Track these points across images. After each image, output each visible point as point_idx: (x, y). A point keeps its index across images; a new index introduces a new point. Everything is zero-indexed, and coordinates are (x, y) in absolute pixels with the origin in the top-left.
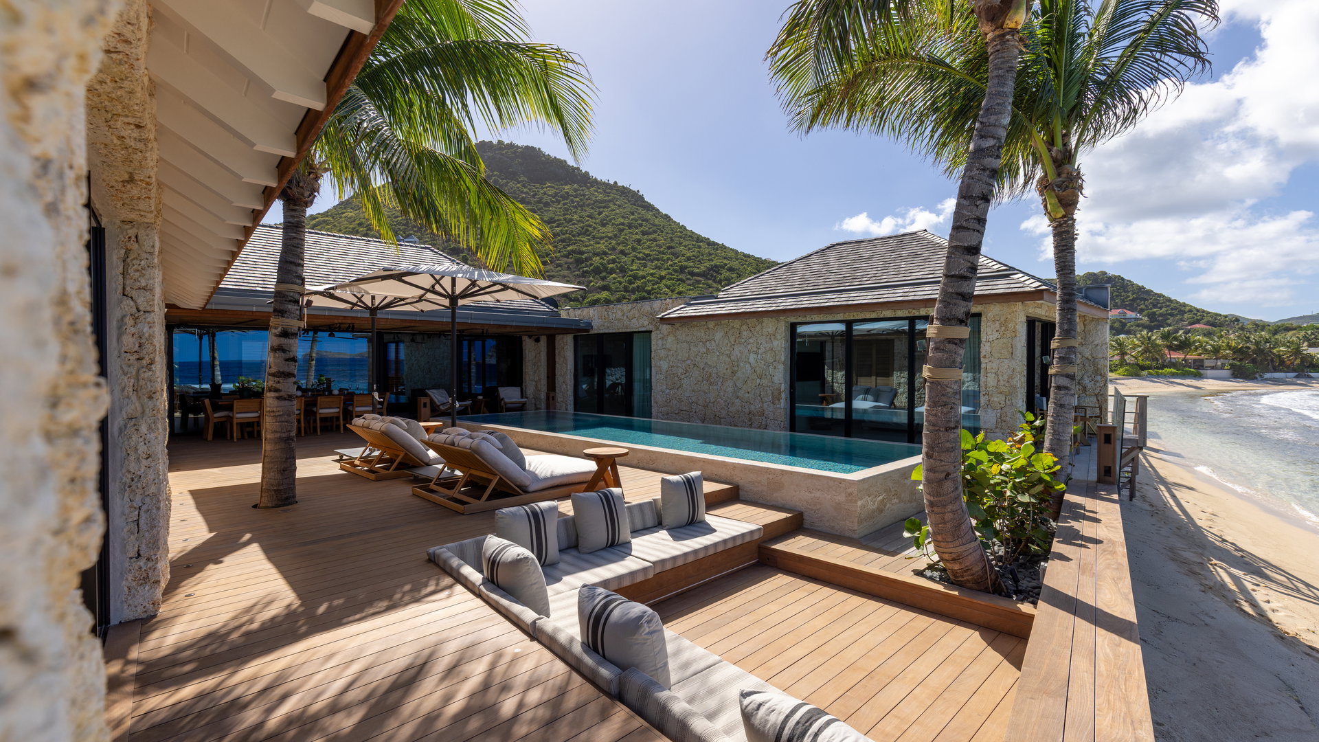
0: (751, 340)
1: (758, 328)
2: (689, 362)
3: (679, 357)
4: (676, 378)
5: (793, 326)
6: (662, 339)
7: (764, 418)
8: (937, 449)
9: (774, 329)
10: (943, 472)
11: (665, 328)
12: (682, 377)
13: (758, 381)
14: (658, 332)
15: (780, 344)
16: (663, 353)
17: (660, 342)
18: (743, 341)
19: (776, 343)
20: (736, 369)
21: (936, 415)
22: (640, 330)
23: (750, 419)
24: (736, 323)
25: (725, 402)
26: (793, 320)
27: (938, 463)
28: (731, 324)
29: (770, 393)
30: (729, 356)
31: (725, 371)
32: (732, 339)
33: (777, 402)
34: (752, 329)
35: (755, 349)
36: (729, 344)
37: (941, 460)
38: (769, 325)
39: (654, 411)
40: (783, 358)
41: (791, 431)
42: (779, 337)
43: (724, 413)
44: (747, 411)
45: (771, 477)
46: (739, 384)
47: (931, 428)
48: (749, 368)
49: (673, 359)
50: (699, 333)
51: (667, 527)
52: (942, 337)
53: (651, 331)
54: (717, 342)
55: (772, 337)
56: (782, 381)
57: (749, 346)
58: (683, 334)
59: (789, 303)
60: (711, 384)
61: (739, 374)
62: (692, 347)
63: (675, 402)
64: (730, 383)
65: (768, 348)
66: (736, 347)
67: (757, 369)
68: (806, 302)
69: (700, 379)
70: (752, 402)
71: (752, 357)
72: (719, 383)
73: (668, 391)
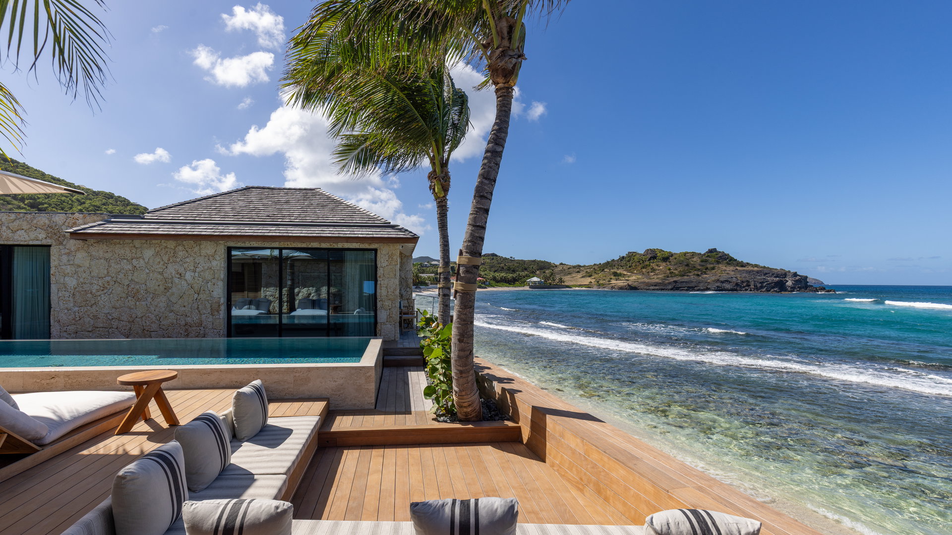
0: (187, 260)
1: (196, 249)
2: (108, 279)
3: (94, 274)
4: (89, 295)
5: (229, 249)
6: (68, 254)
7: (202, 328)
8: (466, 336)
9: (213, 251)
10: (468, 350)
11: (73, 244)
12: (99, 293)
13: (196, 296)
14: (61, 247)
15: (219, 264)
16: (69, 269)
17: (65, 258)
18: (178, 260)
19: (214, 263)
20: (170, 285)
21: (466, 314)
22: (31, 243)
23: (187, 330)
24: (171, 244)
25: (156, 316)
26: (231, 244)
27: (466, 345)
28: (165, 245)
29: (208, 306)
30: (161, 274)
31: (157, 288)
32: (165, 258)
33: (216, 313)
34: (189, 250)
35: (192, 268)
36: (162, 263)
37: (468, 343)
38: (208, 248)
39: (54, 330)
40: (222, 276)
41: (228, 337)
42: (218, 258)
43: (154, 327)
44: (183, 323)
45: (297, 375)
46: (174, 299)
47: (462, 322)
48: (186, 285)
49: (84, 275)
50: (124, 250)
51: (246, 439)
52: (471, 264)
53: (50, 246)
54: (146, 260)
55: (211, 258)
56: (221, 295)
57: (186, 265)
58: (99, 250)
59: (232, 230)
60: (139, 300)
61: (174, 290)
62: (113, 265)
63: (87, 320)
64: (164, 299)
65: (206, 267)
66: (170, 266)
67: (195, 285)
68: (248, 231)
69: (124, 295)
70: (188, 315)
71: (188, 276)
72: (149, 299)
73: (77, 309)
